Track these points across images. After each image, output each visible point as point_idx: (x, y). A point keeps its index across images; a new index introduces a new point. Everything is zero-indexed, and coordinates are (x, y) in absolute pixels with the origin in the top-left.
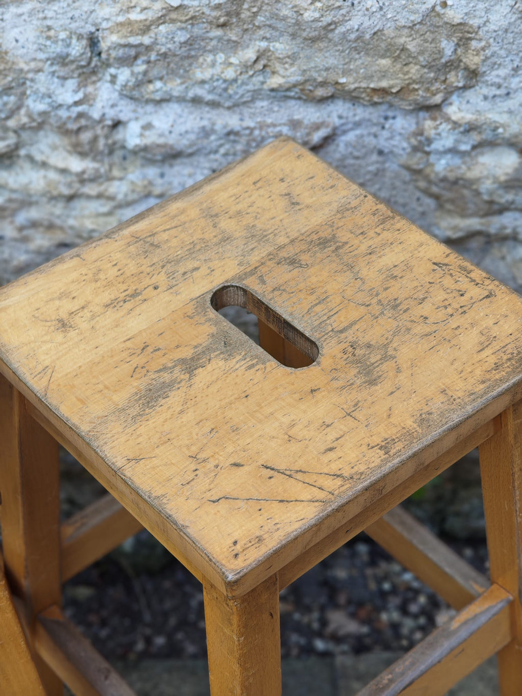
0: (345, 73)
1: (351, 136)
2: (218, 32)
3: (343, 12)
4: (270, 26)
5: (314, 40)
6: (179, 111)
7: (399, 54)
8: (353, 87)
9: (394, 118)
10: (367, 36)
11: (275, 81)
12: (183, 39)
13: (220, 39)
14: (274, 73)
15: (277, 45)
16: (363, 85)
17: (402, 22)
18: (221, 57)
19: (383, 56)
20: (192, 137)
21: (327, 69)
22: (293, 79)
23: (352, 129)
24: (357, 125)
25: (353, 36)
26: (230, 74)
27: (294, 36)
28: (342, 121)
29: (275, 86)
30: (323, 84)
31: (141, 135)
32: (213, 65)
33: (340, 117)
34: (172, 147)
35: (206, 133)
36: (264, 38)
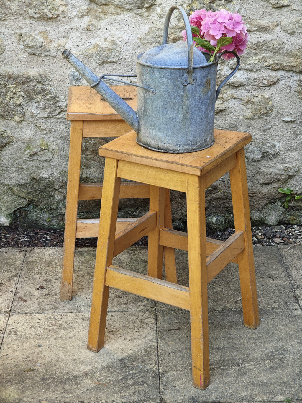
0: (283, 61)
1: (283, 82)
2: (254, 51)
3: (283, 45)
4: (266, 50)
5: (276, 53)
6: (243, 73)
7: (295, 56)
8: (285, 65)
9: (294, 76)
10: (288, 52)
11: (266, 64)
12: (246, 53)
13: (254, 53)
14: (266, 62)
15: (267, 55)
16: (287, 64)
17: (296, 48)
18: (254, 58)
19: (292, 57)
20: (245, 80)
21: (279, 60)
22: (271, 63)
23: (283, 79)
24: (285, 78)
25: (285, 52)
26: (256, 62)
27: (271, 52)
28: (282, 76)
29: (266, 65)
30: (278, 64)
31: (233, 79)
32: (252, 60)
33: (281, 75)
34: (240, 82)
35: (248, 79)
36: (265, 53)
